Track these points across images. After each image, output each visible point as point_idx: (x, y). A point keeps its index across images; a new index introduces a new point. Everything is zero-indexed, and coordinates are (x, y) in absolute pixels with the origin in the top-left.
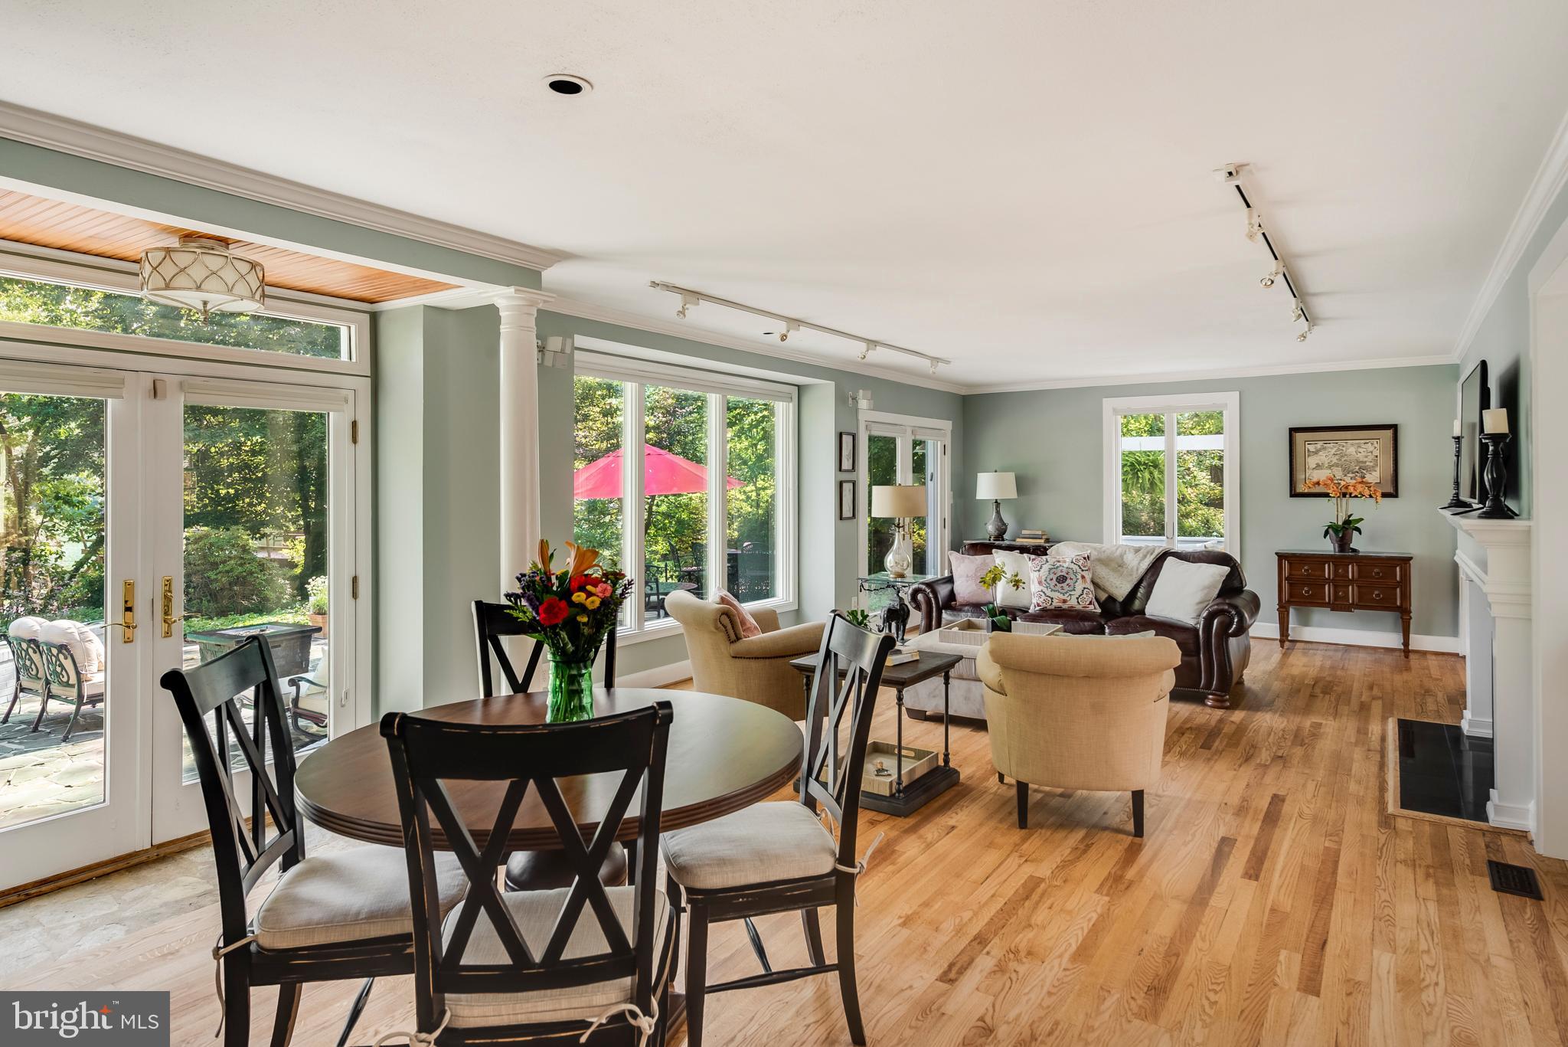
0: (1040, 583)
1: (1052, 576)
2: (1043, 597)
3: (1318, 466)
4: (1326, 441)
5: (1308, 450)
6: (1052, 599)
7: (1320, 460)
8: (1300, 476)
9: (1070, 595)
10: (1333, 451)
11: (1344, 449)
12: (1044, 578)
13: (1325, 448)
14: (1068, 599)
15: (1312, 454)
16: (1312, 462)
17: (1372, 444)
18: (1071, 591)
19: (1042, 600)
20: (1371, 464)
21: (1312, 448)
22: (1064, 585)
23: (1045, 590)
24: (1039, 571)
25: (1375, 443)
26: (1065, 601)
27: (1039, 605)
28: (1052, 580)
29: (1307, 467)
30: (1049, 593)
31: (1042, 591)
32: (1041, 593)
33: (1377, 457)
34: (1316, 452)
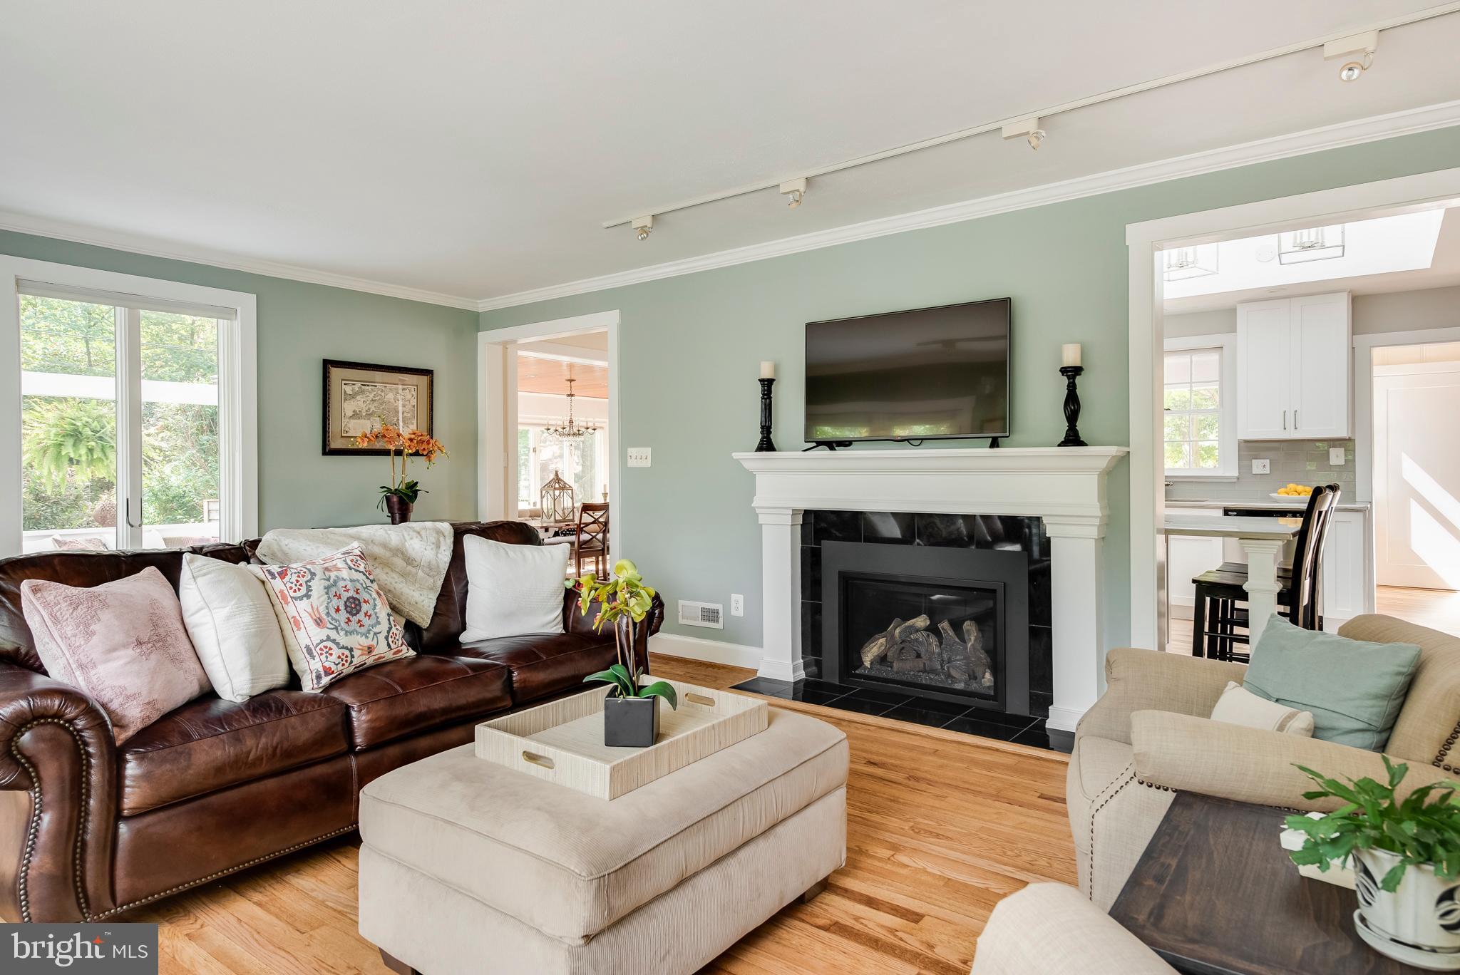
0: (319, 622)
1: (335, 602)
2: (336, 652)
3: (356, 415)
4: (365, 383)
5: (345, 392)
6: (351, 650)
7: (357, 405)
8: (334, 427)
9: (375, 634)
10: (371, 396)
11: (383, 394)
12: (322, 609)
13: (363, 392)
14: (374, 643)
15: (348, 397)
16: (349, 407)
17: (410, 391)
18: (374, 626)
19: (334, 658)
20: (409, 415)
21: (348, 389)
22: (361, 616)
23: (333, 634)
24: (308, 596)
25: (413, 390)
26: (370, 650)
27: (328, 672)
28: (338, 610)
29: (343, 415)
30: (343, 640)
31: (328, 638)
32: (329, 644)
33: (414, 406)
34: (353, 396)
